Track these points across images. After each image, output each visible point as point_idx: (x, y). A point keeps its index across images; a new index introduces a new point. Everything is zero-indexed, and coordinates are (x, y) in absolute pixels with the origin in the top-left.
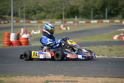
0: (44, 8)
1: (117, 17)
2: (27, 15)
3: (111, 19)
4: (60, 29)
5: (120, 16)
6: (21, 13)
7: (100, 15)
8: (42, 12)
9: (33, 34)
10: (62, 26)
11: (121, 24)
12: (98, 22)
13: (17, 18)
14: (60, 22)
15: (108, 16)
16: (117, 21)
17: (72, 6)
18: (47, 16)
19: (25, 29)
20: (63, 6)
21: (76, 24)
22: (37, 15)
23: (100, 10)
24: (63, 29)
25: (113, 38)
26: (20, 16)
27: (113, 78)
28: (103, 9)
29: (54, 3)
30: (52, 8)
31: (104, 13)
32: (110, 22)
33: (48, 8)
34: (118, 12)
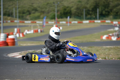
0: (38, 9)
1: (108, 17)
2: (21, 15)
3: (102, 19)
5: (111, 17)
7: (92, 16)
8: (37, 12)
9: (26, 33)
11: (111, 24)
12: (90, 22)
13: (12, 18)
14: (53, 23)
15: (99, 17)
16: (108, 21)
17: (65, 7)
18: (42, 16)
19: (18, 29)
20: (56, 6)
21: (68, 24)
22: (32, 15)
23: (92, 11)
25: (102, 38)
28: (94, 9)
29: (48, 4)
30: (46, 8)
31: (96, 14)
32: (102, 22)
33: (42, 8)
34: (109, 12)
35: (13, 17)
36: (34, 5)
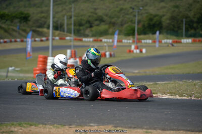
0: (105, 18)
2: (77, 28)
4: (130, 51)
6: (68, 25)
7: (198, 31)
8: (103, 23)
10: (133, 47)
12: (194, 41)
13: (62, 33)
14: (131, 41)
17: (151, 15)
18: (111, 31)
19: (73, 50)
20: (137, 14)
21: (157, 44)
22: (94, 28)
23: (198, 22)
24: (135, 51)
26: (66, 29)
27: (193, 131)
29: (121, 9)
30: (118, 17)
33: (111, 17)
35: (64, 31)
36: (98, 11)
